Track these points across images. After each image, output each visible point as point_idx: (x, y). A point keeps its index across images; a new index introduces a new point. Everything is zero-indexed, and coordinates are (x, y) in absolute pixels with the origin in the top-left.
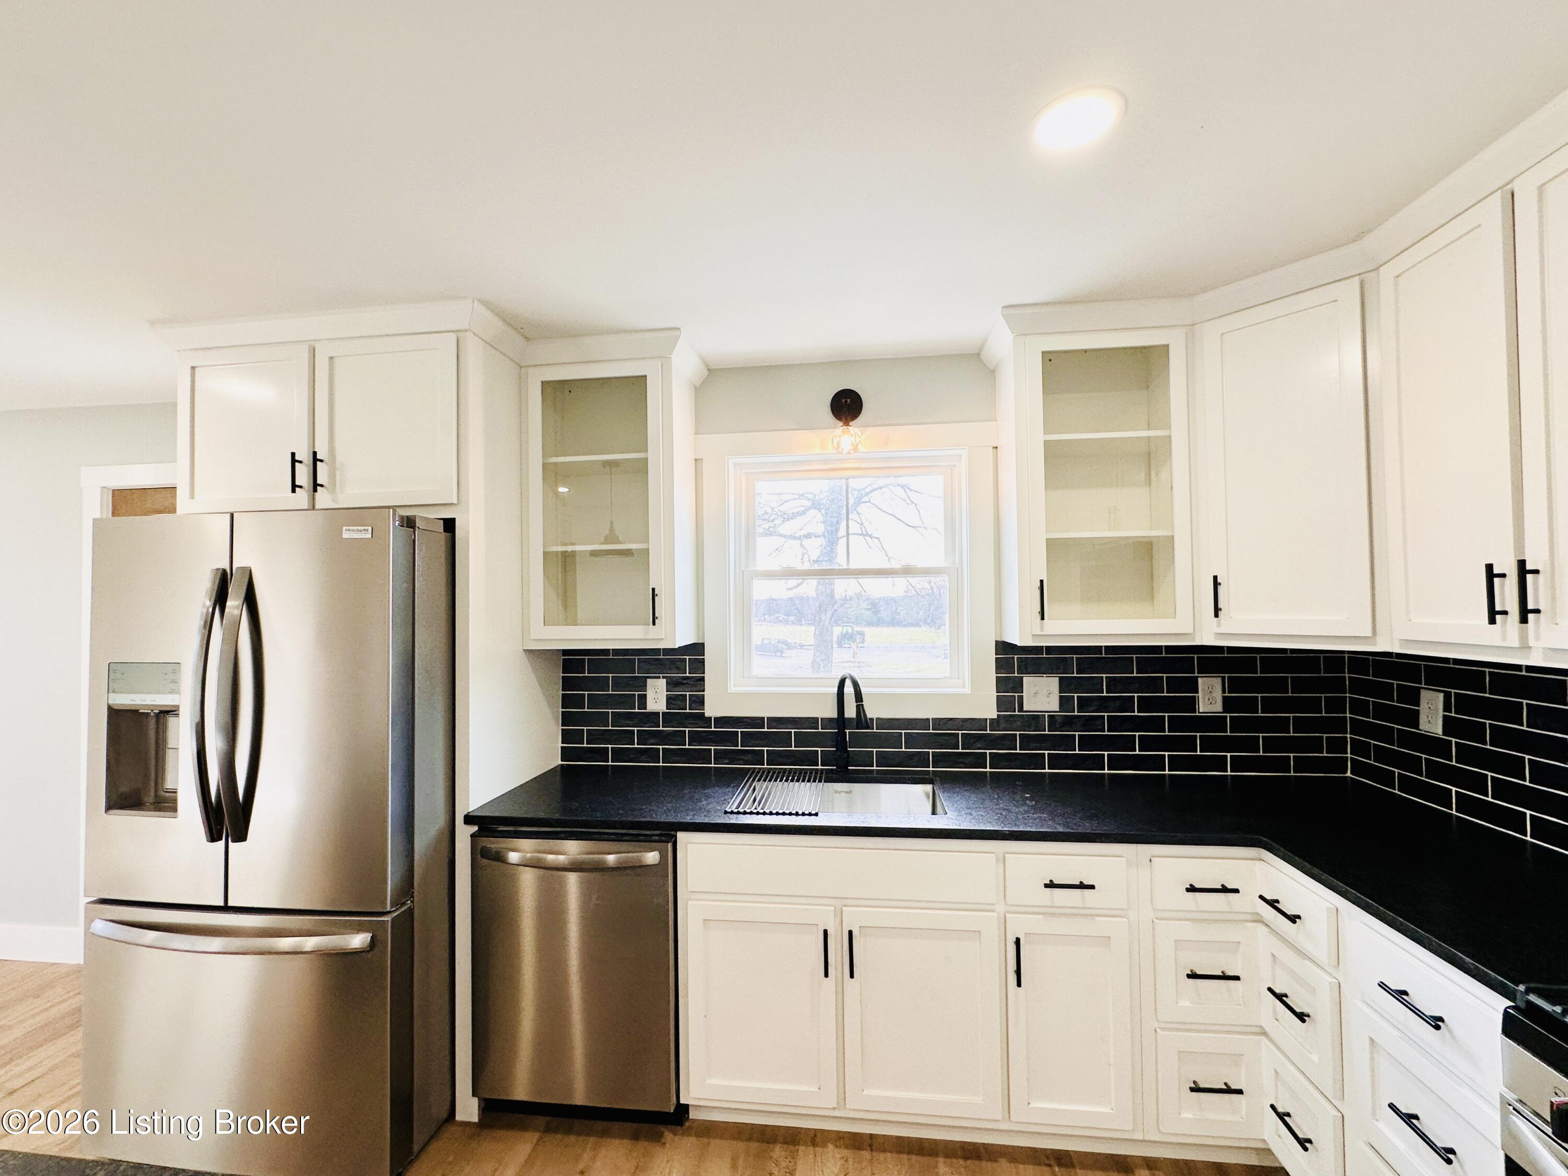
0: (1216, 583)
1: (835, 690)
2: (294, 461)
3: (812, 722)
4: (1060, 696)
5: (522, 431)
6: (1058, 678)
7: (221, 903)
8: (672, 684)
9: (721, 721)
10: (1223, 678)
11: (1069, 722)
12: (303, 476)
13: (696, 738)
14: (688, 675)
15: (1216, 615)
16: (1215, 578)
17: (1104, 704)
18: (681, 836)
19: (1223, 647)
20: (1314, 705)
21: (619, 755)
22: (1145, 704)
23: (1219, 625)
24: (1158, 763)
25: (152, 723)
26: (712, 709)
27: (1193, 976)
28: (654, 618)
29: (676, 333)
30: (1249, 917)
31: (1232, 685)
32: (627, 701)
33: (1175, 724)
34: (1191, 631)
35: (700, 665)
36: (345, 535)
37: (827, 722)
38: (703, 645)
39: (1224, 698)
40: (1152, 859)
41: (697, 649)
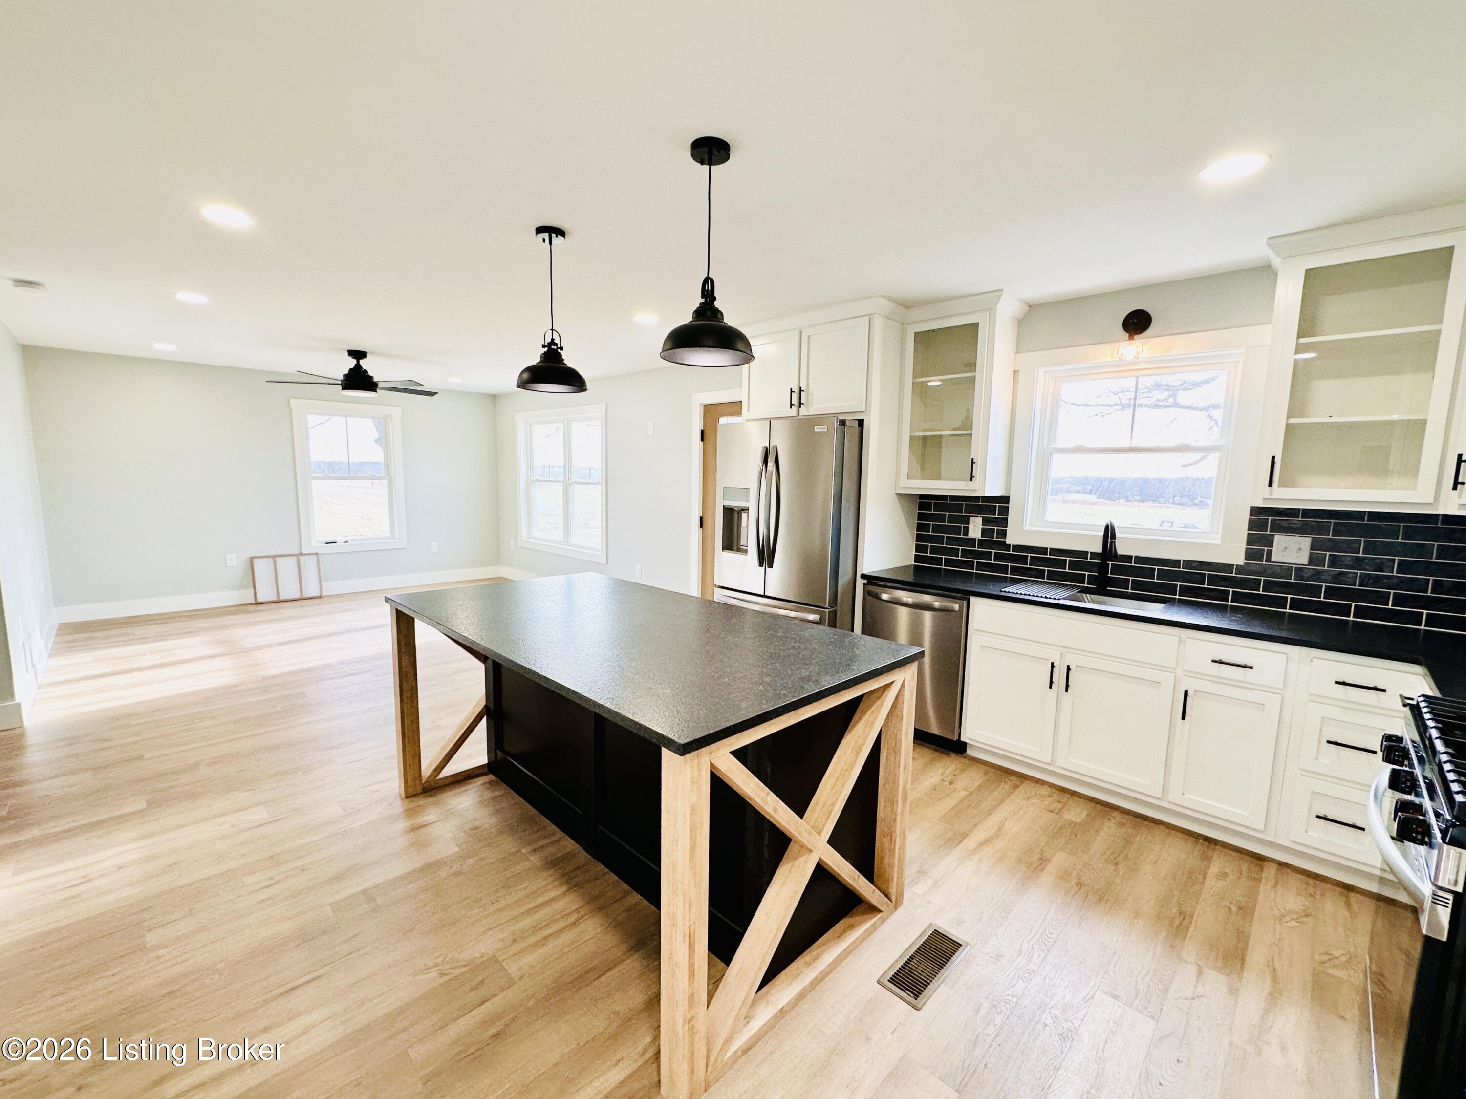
0: (1460, 461)
1: (1102, 534)
2: (792, 392)
3: (1084, 554)
4: (1311, 553)
5: (902, 366)
6: (1310, 538)
7: (763, 594)
8: (986, 521)
9: (1017, 548)
11: (1317, 575)
12: (795, 401)
13: (998, 557)
14: (997, 516)
15: (1455, 488)
16: (1460, 456)
18: (973, 599)
21: (948, 562)
23: (1460, 497)
25: (736, 515)
26: (1011, 539)
28: (972, 477)
29: (1000, 293)
32: (957, 530)
34: (1432, 502)
35: (1005, 511)
36: (816, 430)
37: (1094, 555)
38: (1008, 497)
40: (1314, 660)
41: (1005, 499)
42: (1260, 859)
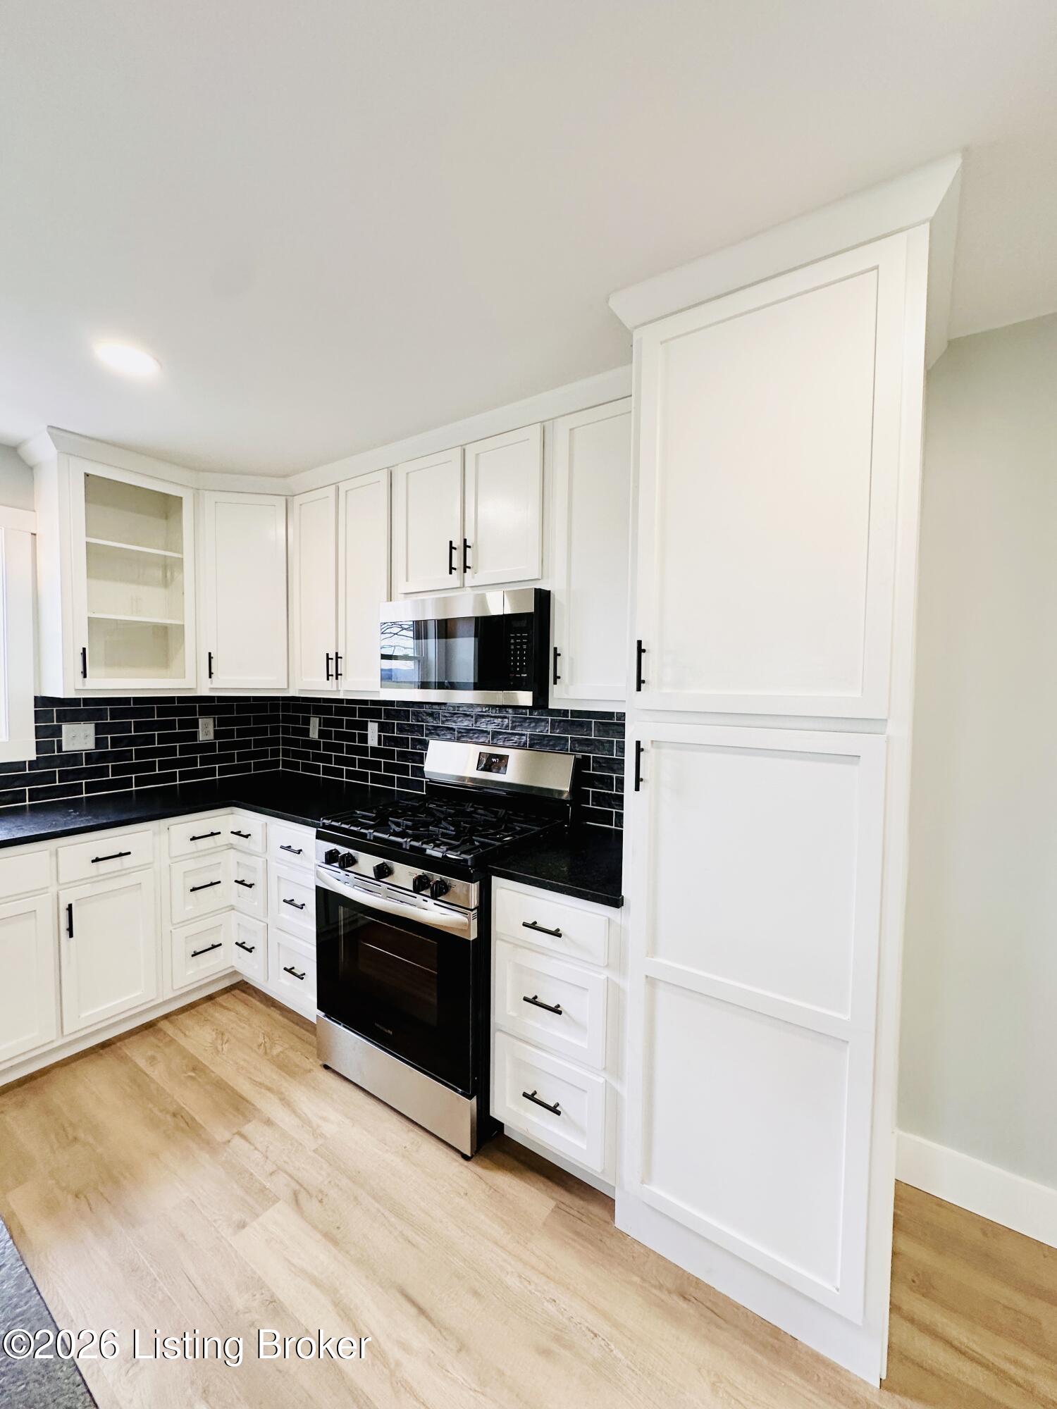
0: (210, 658)
4: (96, 738)
6: (93, 724)
10: (214, 718)
11: (103, 757)
15: (210, 677)
16: (210, 654)
17: (132, 741)
19: (214, 697)
20: (264, 731)
22: (162, 739)
23: (212, 683)
24: (172, 777)
27: (194, 890)
30: (225, 847)
31: (220, 722)
33: (184, 750)
34: (194, 687)
39: (215, 731)
40: (170, 827)
42: (150, 1026)
